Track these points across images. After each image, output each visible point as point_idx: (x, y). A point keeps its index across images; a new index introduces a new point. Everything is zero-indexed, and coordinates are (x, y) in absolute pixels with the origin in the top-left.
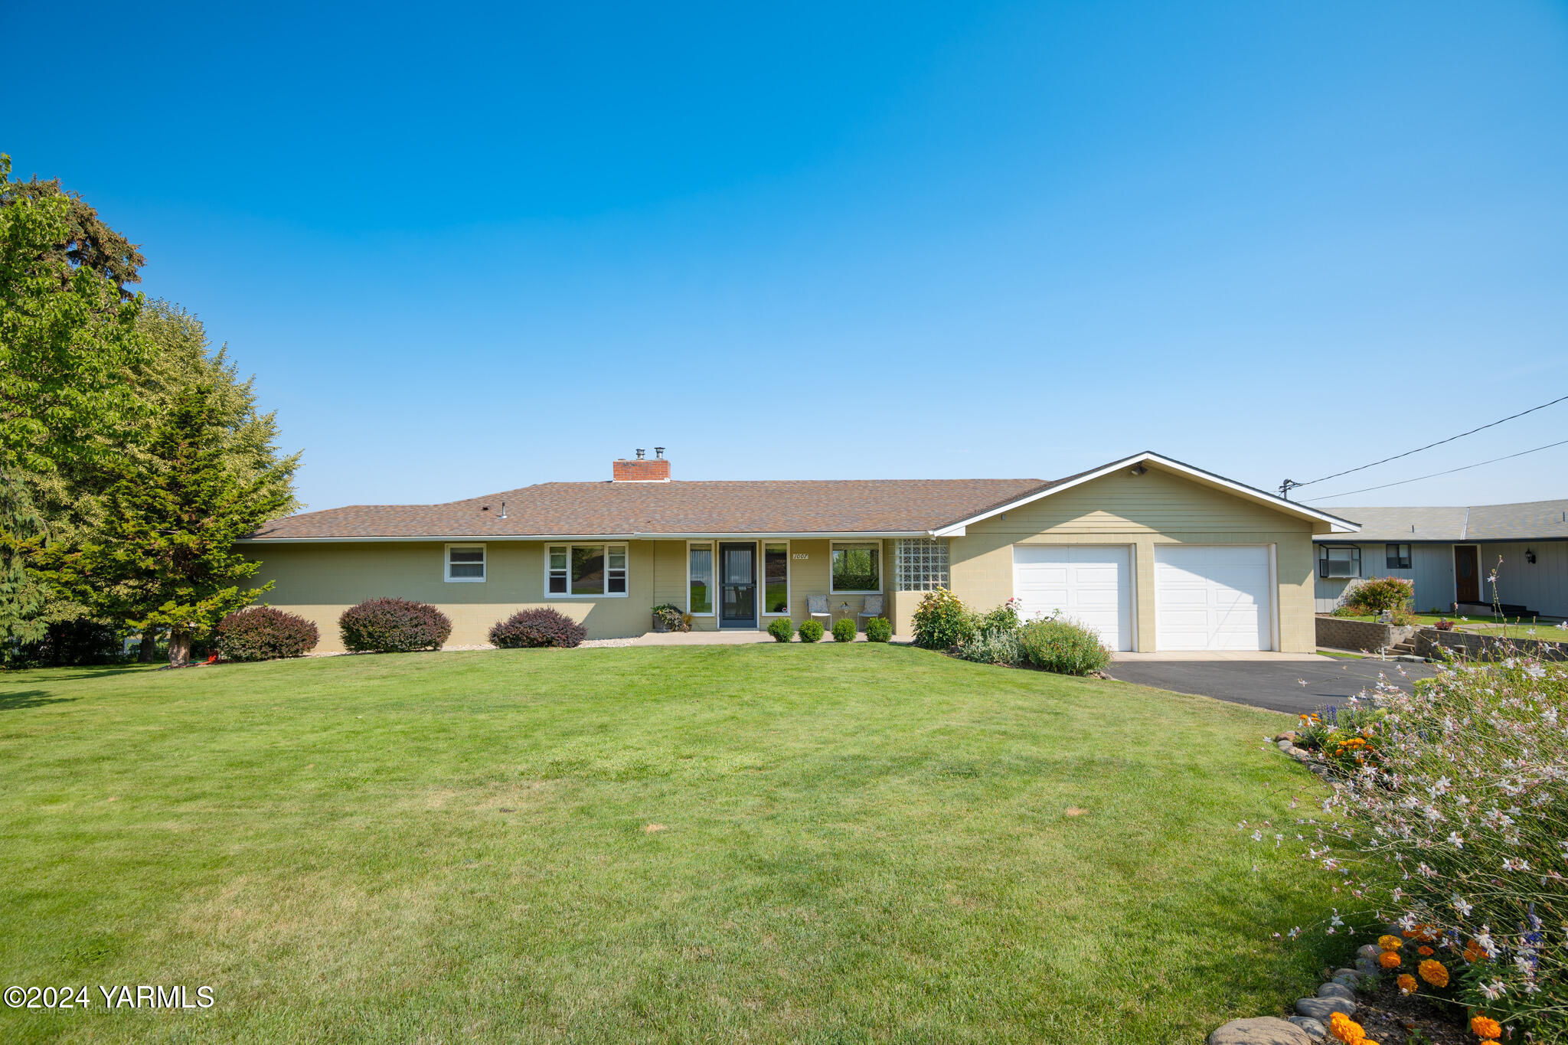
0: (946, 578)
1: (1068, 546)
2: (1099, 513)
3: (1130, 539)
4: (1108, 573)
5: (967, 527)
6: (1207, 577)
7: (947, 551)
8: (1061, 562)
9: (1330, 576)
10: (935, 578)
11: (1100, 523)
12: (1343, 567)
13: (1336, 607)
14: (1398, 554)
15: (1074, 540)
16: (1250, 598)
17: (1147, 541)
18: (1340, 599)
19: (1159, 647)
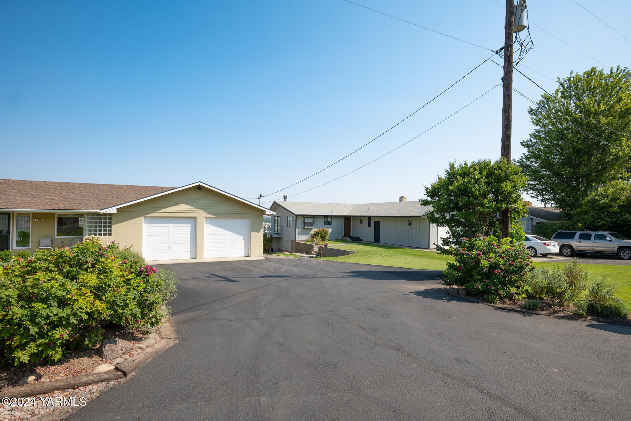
0: (110, 230)
1: (170, 217)
2: (182, 204)
3: (195, 215)
4: (186, 228)
5: (118, 209)
6: (226, 230)
7: (110, 219)
8: (166, 224)
9: (305, 227)
10: (105, 230)
11: (182, 209)
12: (311, 224)
13: (307, 238)
14: (328, 220)
15: (171, 215)
16: (242, 237)
17: (202, 216)
18: (309, 235)
19: (205, 256)
